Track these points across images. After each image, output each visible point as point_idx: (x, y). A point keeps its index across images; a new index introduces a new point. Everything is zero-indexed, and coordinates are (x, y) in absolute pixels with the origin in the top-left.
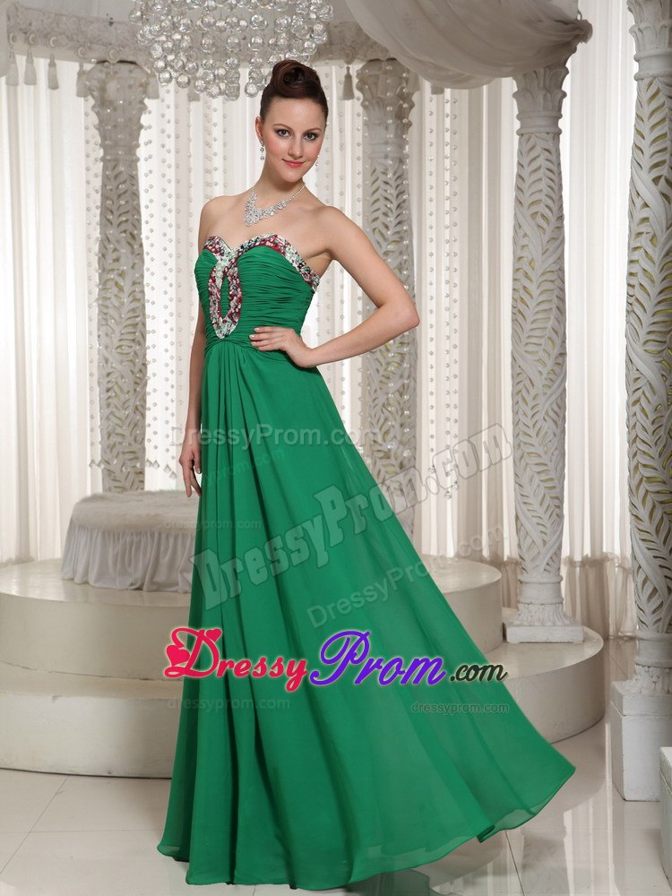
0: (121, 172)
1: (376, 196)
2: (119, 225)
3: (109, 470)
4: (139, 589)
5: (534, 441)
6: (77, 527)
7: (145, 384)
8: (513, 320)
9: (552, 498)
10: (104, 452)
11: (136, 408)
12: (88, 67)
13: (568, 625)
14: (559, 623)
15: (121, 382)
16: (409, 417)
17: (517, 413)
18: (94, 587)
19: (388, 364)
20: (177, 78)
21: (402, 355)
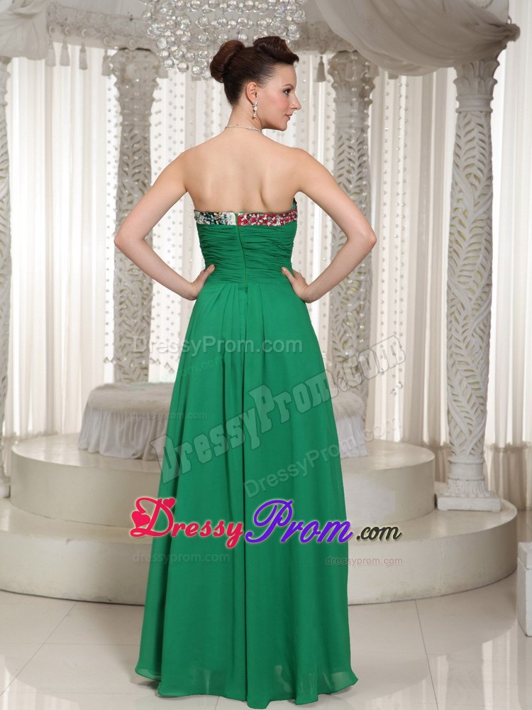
0: (135, 135)
1: (342, 157)
2: (133, 175)
3: (120, 366)
4: (140, 458)
5: (463, 352)
6: (92, 409)
7: (151, 300)
8: (449, 257)
9: (477, 397)
10: (116, 350)
11: (143, 318)
12: (112, 52)
13: (488, 498)
14: (481, 496)
15: (131, 297)
16: (364, 330)
17: (450, 330)
18: (103, 456)
19: (348, 288)
20: (178, 65)
21: (360, 282)
